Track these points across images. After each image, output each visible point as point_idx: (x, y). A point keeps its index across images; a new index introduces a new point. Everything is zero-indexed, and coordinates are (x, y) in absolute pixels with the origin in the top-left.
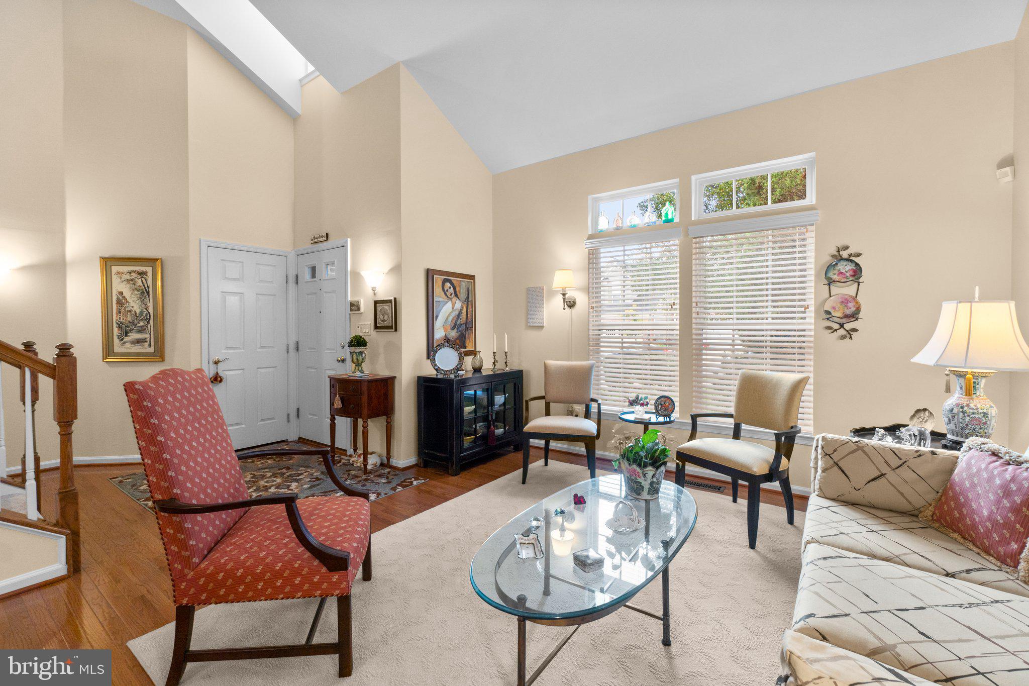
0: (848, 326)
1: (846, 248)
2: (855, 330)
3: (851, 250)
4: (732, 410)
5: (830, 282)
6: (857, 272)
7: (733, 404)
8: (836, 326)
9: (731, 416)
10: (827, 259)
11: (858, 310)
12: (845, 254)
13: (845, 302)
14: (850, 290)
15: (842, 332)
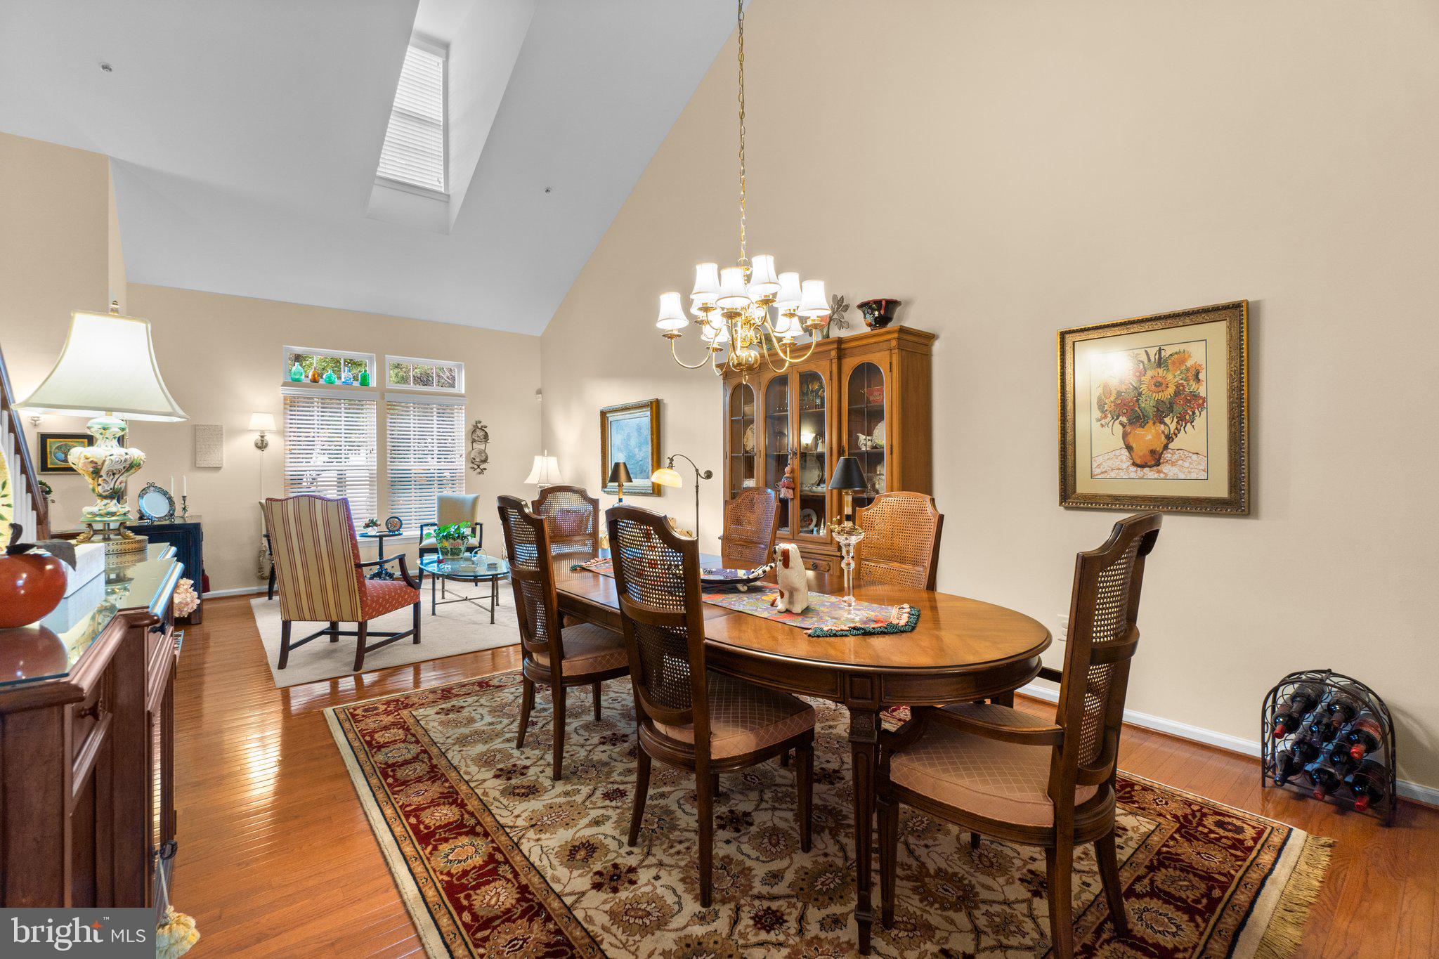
0: (482, 467)
1: (480, 422)
2: (485, 469)
3: (482, 424)
4: (436, 521)
5: (474, 441)
6: (486, 437)
7: (436, 516)
8: (476, 467)
9: (434, 525)
10: (471, 427)
11: (487, 457)
12: (479, 425)
13: (480, 452)
14: (482, 447)
15: (479, 470)
